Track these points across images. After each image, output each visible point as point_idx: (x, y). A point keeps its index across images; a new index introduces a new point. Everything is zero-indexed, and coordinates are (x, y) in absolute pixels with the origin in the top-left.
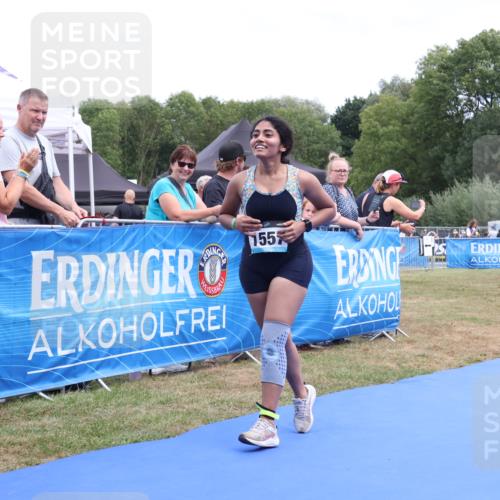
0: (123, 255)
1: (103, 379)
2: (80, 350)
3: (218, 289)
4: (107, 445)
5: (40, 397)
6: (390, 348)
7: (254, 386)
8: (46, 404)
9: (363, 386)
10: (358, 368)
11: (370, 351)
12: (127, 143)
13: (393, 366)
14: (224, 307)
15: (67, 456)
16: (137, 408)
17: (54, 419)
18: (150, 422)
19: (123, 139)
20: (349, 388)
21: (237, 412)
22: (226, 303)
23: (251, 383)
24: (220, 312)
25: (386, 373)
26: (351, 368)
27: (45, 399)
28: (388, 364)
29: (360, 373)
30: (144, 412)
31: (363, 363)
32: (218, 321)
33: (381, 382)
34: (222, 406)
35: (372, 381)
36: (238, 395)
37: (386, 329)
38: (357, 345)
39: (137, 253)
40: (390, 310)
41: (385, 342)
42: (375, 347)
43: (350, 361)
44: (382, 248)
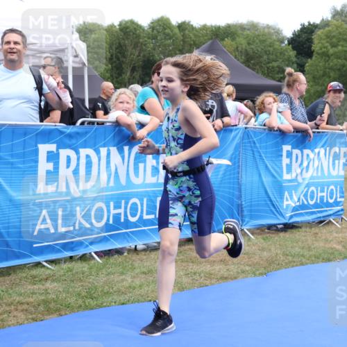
0: (114, 150)
1: (96, 253)
2: (77, 228)
4: (99, 306)
5: (44, 266)
6: (337, 233)
7: (221, 261)
8: (49, 272)
9: (313, 263)
10: (309, 249)
11: (320, 235)
12: (114, 59)
13: (339, 247)
15: (66, 314)
16: (124, 277)
17: (56, 284)
18: (134, 288)
19: (112, 56)
20: (302, 264)
21: (208, 282)
25: (333, 253)
26: (303, 248)
27: (48, 268)
28: (335, 246)
29: (311, 253)
30: (130, 280)
31: (313, 244)
33: (329, 260)
34: (194, 277)
35: (321, 260)
36: (208, 268)
37: (333, 217)
38: (308, 230)
39: (126, 148)
40: (331, 201)
41: (333, 228)
42: (323, 231)
43: (303, 242)
44: (328, 149)
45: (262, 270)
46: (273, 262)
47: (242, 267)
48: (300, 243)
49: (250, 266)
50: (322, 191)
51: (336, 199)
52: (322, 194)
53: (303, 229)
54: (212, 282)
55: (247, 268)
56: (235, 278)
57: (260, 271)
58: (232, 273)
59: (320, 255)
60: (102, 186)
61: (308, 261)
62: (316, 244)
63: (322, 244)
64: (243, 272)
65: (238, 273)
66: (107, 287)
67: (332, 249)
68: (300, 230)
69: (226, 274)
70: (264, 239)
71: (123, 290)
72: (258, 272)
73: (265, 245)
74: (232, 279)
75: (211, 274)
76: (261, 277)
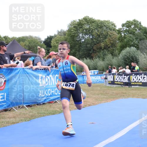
3: (3, 88)
6: (58, 105)
7: (14, 117)
9: (48, 116)
10: (47, 111)
11: (52, 106)
13: (58, 110)
14: (5, 94)
20: (44, 116)
21: (7, 125)
22: (5, 92)
23: (13, 116)
24: (4, 95)
25: (56, 112)
26: (45, 111)
29: (48, 112)
32: (4, 98)
33: (54, 114)
34: (2, 123)
35: (51, 114)
36: (8, 120)
37: (57, 100)
38: (48, 105)
40: (56, 94)
41: (57, 103)
42: (53, 105)
43: (45, 109)
44: (54, 75)
45: (28, 119)
46: (33, 116)
47: (21, 118)
48: (44, 109)
49: (24, 118)
50: (53, 91)
51: (58, 93)
52: (53, 92)
53: (46, 105)
54: (9, 125)
55: (23, 119)
56: (18, 123)
57: (28, 120)
58: (17, 121)
59: (51, 112)
61: (46, 115)
62: (50, 109)
63: (52, 109)
64: (21, 120)
65: (19, 121)
67: (56, 110)
68: (45, 105)
69: (14, 122)
70: (31, 109)
72: (27, 120)
73: (31, 111)
74: (16, 123)
75: (9, 122)
76: (28, 122)
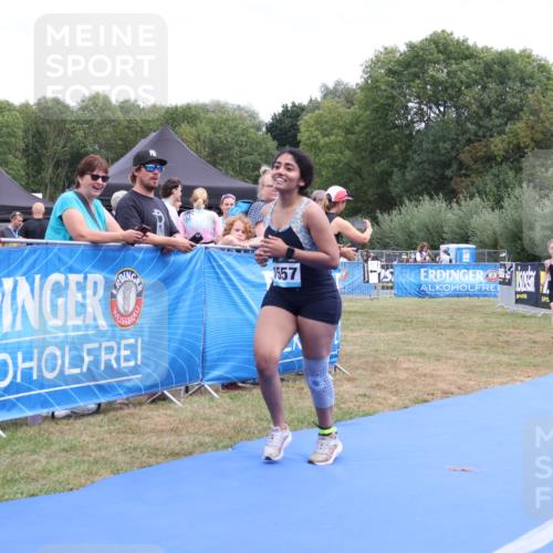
0: (22, 280)
3: (133, 320)
7: (172, 430)
12: (31, 151)
14: (140, 340)
16: (36, 456)
18: (50, 472)
22: (140, 336)
23: (169, 427)
24: (135, 346)
29: (293, 416)
30: (44, 461)
31: (296, 404)
32: (133, 357)
34: (134, 454)
39: (38, 277)
45: (227, 442)
46: (242, 430)
47: (201, 437)
49: (211, 436)
55: (207, 439)
56: (190, 454)
57: (224, 443)
58: (185, 446)
59: (304, 418)
60: (5, 331)
62: (301, 403)
64: (201, 445)
65: (194, 446)
66: (10, 472)
69: (177, 449)
70: (231, 398)
71: (34, 475)
72: (220, 445)
73: (233, 406)
74: (185, 455)
75: (157, 449)
76: (225, 451)
